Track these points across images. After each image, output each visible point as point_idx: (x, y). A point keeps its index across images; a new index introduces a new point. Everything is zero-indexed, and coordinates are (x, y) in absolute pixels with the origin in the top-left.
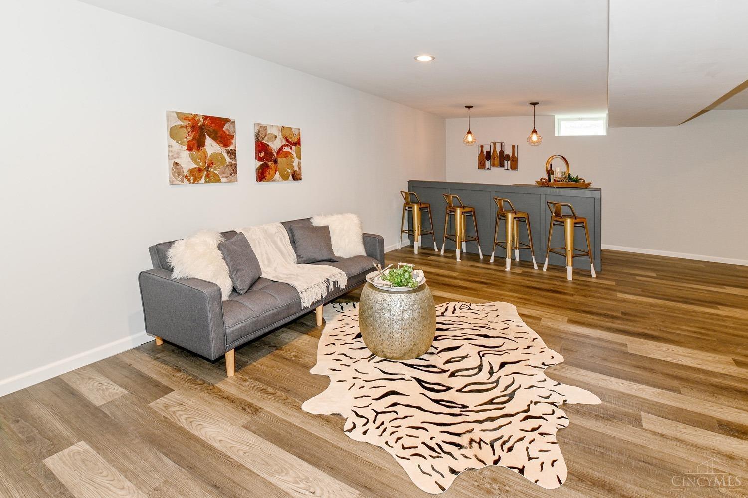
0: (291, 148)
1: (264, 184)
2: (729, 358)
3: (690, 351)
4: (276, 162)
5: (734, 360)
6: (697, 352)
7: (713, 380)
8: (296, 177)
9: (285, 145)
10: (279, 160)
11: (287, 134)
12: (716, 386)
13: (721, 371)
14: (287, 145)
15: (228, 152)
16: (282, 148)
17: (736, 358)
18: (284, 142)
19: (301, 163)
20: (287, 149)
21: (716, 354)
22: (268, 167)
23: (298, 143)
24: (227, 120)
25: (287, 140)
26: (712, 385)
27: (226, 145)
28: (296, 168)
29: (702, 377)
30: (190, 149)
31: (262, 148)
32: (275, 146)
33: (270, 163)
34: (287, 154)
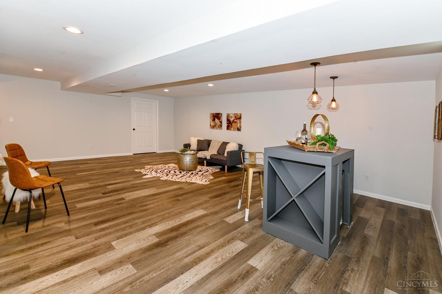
0: (237, 120)
1: (229, 131)
2: (127, 199)
3: (140, 196)
4: (232, 125)
5: (125, 199)
6: (138, 197)
7: (126, 191)
8: (239, 130)
9: (235, 119)
10: (233, 124)
11: (236, 115)
12: (125, 189)
13: (126, 194)
14: (236, 119)
15: (220, 122)
16: (234, 120)
17: (124, 201)
18: (235, 118)
19: (241, 125)
20: (236, 120)
21: (132, 199)
22: (229, 126)
23: (240, 118)
24: (220, 113)
25: (236, 118)
26: (126, 189)
27: (219, 120)
28: (239, 127)
29: (130, 190)
30: (213, 121)
31: (228, 120)
32: (232, 120)
33: (230, 125)
34: (236, 122)
